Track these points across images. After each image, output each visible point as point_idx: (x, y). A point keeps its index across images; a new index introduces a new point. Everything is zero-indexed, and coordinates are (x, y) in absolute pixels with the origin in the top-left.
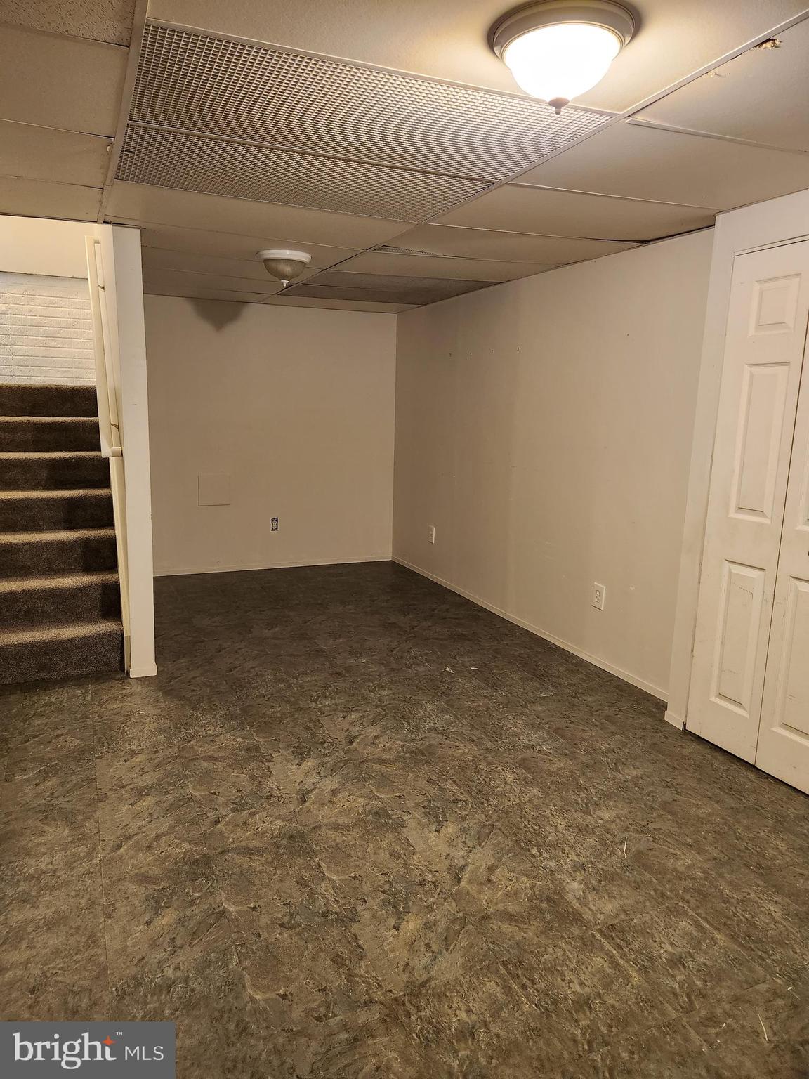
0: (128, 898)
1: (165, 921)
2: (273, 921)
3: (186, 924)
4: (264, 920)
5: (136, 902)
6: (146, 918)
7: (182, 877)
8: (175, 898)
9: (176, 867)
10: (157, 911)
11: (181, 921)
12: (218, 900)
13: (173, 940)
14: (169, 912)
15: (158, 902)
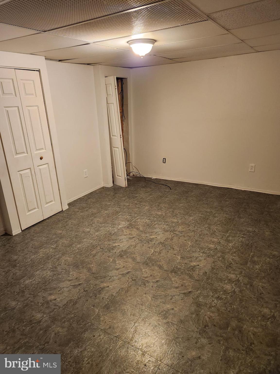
0: (198, 274)
1: (195, 264)
2: (174, 251)
3: (191, 260)
4: (175, 252)
5: (197, 272)
6: (198, 267)
7: (182, 271)
8: (188, 267)
9: (181, 275)
10: (194, 266)
11: (191, 261)
12: (180, 261)
13: (196, 259)
14: (192, 265)
15: (193, 269)
